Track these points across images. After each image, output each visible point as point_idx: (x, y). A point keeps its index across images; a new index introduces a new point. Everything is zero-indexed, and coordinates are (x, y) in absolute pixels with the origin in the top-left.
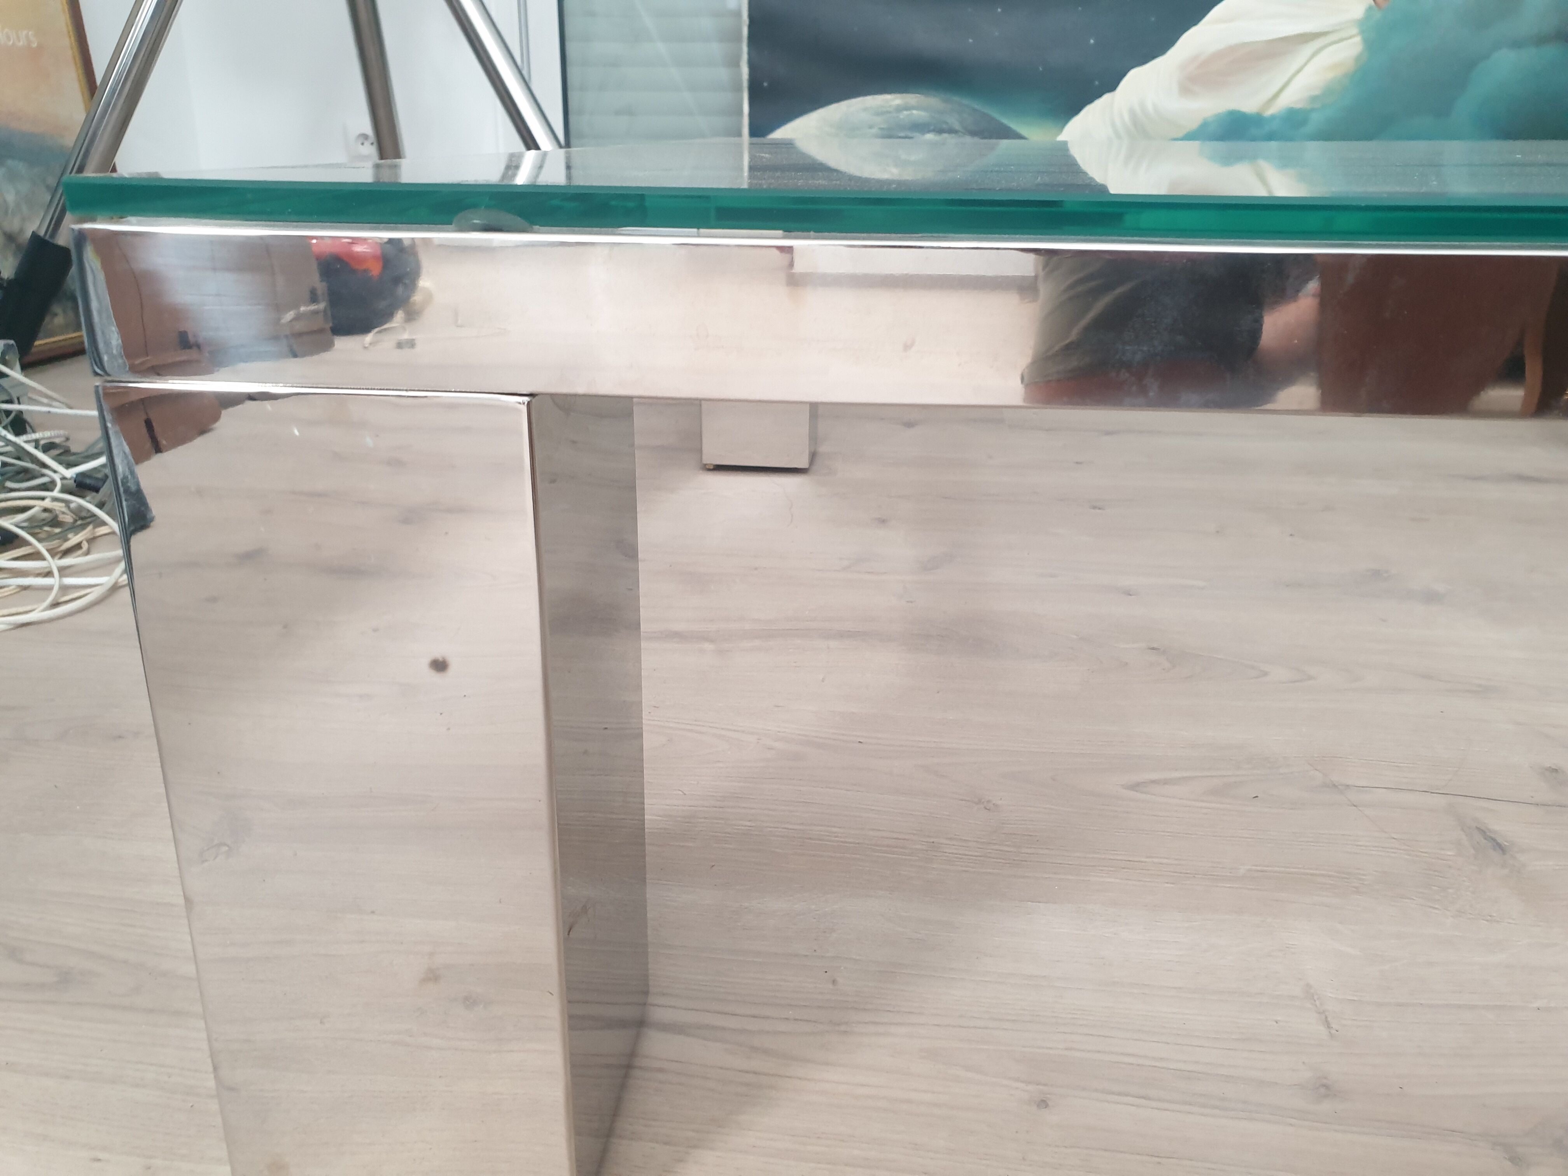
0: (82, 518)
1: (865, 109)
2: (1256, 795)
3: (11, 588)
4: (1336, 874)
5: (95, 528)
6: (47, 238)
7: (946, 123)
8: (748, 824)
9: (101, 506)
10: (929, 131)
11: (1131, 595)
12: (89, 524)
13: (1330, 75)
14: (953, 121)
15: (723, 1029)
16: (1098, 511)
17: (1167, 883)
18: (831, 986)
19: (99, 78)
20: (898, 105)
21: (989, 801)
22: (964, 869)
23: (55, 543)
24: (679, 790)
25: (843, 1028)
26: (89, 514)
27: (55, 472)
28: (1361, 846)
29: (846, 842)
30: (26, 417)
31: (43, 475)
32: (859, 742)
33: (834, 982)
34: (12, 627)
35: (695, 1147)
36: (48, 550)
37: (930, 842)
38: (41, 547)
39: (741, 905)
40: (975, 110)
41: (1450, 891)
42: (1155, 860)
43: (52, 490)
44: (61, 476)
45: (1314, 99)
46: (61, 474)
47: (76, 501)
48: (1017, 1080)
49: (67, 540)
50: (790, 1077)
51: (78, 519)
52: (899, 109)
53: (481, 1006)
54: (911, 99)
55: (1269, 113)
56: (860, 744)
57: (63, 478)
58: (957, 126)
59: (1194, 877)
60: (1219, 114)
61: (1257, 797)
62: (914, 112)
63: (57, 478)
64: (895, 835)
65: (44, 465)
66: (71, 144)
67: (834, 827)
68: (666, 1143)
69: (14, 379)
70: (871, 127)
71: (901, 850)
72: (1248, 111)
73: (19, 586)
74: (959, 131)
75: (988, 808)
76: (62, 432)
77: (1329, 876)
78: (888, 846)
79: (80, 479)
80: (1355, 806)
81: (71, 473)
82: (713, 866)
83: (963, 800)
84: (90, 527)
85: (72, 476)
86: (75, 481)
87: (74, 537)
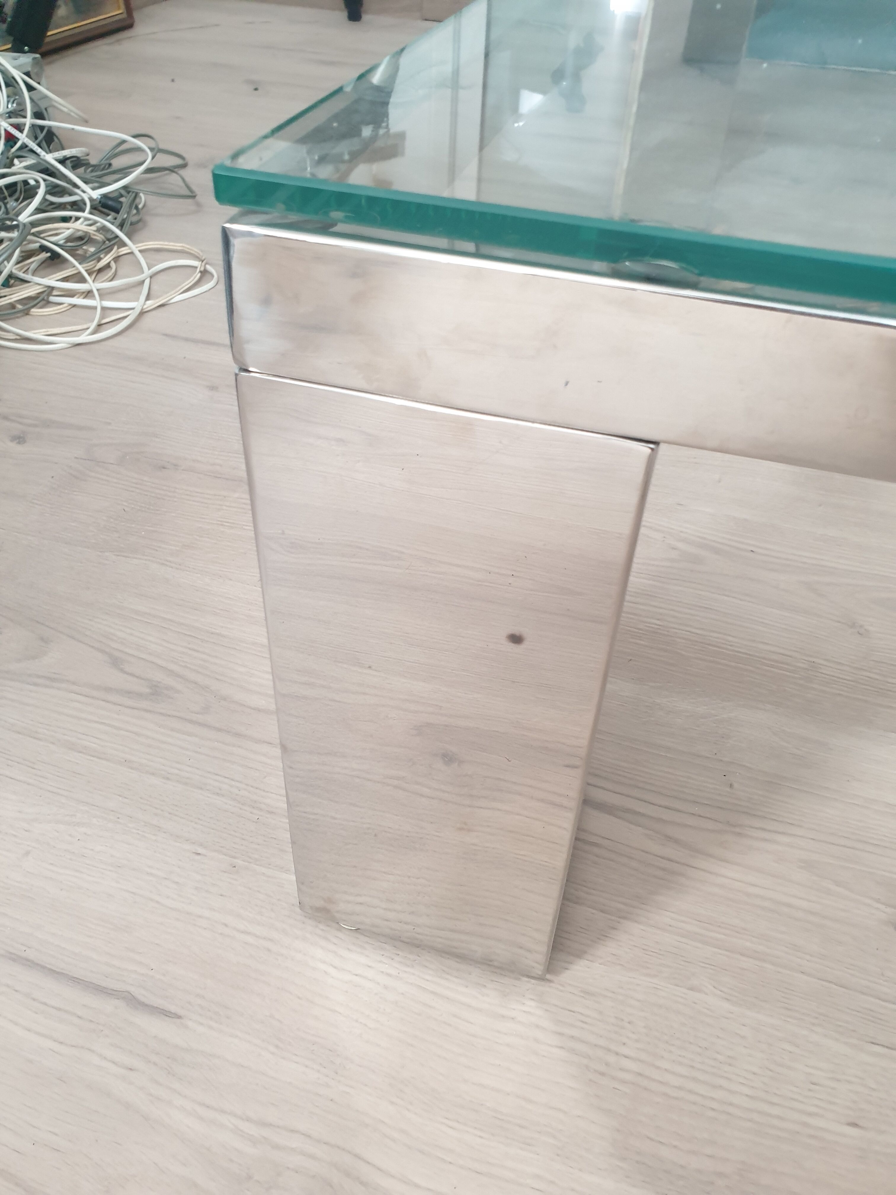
0: (109, 240)
3: (65, 305)
5: (118, 248)
8: (658, 622)
9: (121, 226)
12: (114, 245)
15: (643, 815)
18: (728, 789)
21: (861, 626)
22: (838, 692)
23: (90, 265)
25: (737, 830)
26: (113, 236)
27: (84, 192)
29: (739, 652)
30: (55, 131)
31: (76, 194)
32: (752, 551)
33: (731, 786)
34: (70, 346)
35: (625, 918)
36: (86, 271)
37: (811, 662)
38: (81, 268)
39: (654, 701)
43: (84, 212)
44: (89, 196)
46: (88, 194)
47: (102, 221)
48: (878, 901)
49: (99, 259)
50: (696, 868)
51: (105, 240)
53: (457, 764)
56: (752, 552)
57: (91, 200)
63: (85, 197)
64: (782, 651)
65: (76, 186)
67: (730, 635)
68: (602, 911)
69: (40, 92)
71: (786, 666)
73: (70, 305)
75: (860, 633)
76: (83, 149)
78: (776, 661)
79: (103, 200)
81: (96, 194)
82: (630, 660)
83: (839, 622)
84: (116, 248)
85: (97, 198)
86: (100, 202)
87: (105, 256)
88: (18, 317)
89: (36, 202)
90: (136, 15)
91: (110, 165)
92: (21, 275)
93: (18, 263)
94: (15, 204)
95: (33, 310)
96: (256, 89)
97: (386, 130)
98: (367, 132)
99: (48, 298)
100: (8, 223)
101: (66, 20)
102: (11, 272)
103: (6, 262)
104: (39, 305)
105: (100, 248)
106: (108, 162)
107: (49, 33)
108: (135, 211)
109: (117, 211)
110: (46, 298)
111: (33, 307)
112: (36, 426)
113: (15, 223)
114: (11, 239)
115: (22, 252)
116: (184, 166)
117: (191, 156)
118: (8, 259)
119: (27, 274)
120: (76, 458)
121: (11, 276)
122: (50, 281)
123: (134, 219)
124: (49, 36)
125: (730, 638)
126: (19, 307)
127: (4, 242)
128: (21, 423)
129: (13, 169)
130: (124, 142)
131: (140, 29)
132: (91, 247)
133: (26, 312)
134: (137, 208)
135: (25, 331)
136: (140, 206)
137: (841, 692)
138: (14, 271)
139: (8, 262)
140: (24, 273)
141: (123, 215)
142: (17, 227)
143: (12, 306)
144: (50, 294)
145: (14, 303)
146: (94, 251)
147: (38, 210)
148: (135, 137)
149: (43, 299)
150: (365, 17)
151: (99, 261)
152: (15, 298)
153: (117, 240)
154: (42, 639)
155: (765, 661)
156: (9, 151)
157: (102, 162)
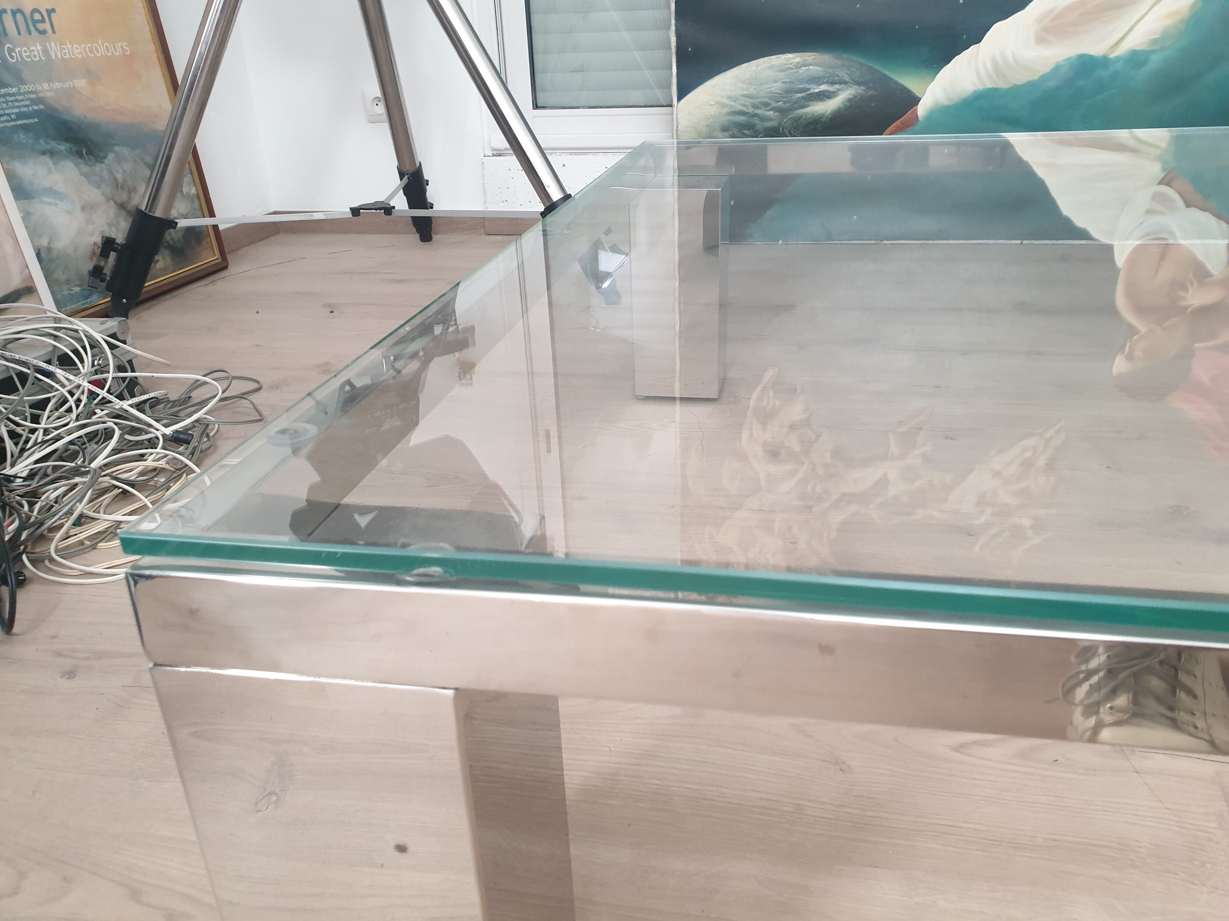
0: (179, 470)
1: (771, 67)
2: (1056, 759)
4: (1116, 845)
5: (187, 476)
6: (147, 212)
7: (838, 76)
8: (658, 782)
9: (190, 456)
10: (823, 83)
11: (971, 535)
12: (183, 473)
13: (1169, 22)
14: (843, 75)
16: (950, 441)
17: (979, 850)
19: (180, 78)
20: (799, 63)
21: (844, 762)
22: (820, 832)
23: (157, 496)
24: (607, 746)
26: (183, 465)
27: (157, 430)
28: (1139, 816)
29: (730, 803)
31: (151, 432)
36: (151, 502)
37: (796, 804)
38: (147, 501)
39: (650, 864)
40: (861, 64)
41: (1208, 865)
42: (971, 826)
43: (156, 448)
45: (1154, 42)
46: (161, 432)
47: (172, 454)
51: (175, 470)
52: (799, 66)
54: (809, 56)
55: (1113, 56)
57: (164, 435)
58: (846, 78)
59: (1000, 844)
60: (1070, 58)
61: (1057, 760)
62: (811, 67)
63: (159, 434)
64: (769, 796)
65: (150, 426)
66: (164, 128)
67: (723, 787)
70: (776, 82)
71: (773, 812)
72: (1095, 55)
74: (849, 82)
75: (842, 769)
76: (161, 391)
77: (1112, 848)
78: (763, 808)
79: (175, 435)
80: (1137, 772)
81: (168, 431)
83: (823, 761)
84: (185, 475)
85: (170, 433)
86: (173, 436)
87: (174, 485)
88: (85, 553)
89: (113, 443)
90: (229, 257)
91: (190, 397)
92: (91, 514)
93: (91, 501)
94: (95, 446)
95: (99, 544)
96: (332, 312)
97: (454, 327)
98: (438, 330)
99: (116, 531)
100: (83, 469)
101: (164, 271)
102: (82, 512)
103: (78, 504)
104: (106, 539)
105: (170, 478)
106: (188, 395)
107: (146, 285)
108: (206, 439)
109: (189, 443)
110: (113, 531)
111: (100, 542)
112: (88, 659)
113: (88, 469)
114: (84, 483)
115: (94, 490)
116: (259, 389)
117: (266, 379)
118: (80, 501)
119: (99, 512)
120: (123, 686)
121: (81, 516)
122: (117, 516)
123: (204, 446)
124: (146, 287)
125: (723, 790)
126: (88, 543)
127: (79, 485)
128: (72, 658)
129: (94, 418)
130: (198, 380)
131: (234, 269)
132: (161, 478)
133: (94, 547)
134: (208, 436)
135: (88, 566)
136: (211, 434)
137: (823, 832)
138: (85, 511)
139: (80, 503)
140: (93, 512)
141: (194, 443)
142: (88, 472)
143: (81, 543)
144: (118, 527)
145: (83, 540)
146: (164, 481)
147: (115, 451)
148: (205, 376)
149: (112, 532)
150: (435, 237)
151: (168, 490)
152: (82, 536)
153: (186, 468)
154: (65, 879)
155: (755, 809)
156: (91, 403)
157: (182, 397)
